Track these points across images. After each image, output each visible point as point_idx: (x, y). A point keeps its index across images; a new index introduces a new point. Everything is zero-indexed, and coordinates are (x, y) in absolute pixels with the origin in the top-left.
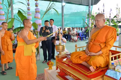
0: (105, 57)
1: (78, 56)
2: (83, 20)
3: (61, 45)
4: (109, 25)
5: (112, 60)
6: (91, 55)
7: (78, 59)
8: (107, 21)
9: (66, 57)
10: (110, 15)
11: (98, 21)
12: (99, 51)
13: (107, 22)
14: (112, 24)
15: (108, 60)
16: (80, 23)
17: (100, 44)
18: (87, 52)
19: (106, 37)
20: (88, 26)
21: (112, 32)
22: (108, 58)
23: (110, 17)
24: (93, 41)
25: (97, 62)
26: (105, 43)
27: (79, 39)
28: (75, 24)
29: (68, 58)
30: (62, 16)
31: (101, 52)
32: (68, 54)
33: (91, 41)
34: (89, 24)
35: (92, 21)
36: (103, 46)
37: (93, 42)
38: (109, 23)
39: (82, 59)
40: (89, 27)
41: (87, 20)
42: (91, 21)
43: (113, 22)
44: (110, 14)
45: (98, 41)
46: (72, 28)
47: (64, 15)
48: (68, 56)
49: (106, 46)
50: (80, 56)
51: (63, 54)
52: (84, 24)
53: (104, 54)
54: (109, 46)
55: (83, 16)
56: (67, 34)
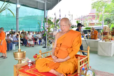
2: (39, 24)
16: (35, 27)
17: (67, 49)
26: (72, 47)
28: (29, 28)
30: (17, 19)
37: (59, 47)
40: (46, 31)
47: (19, 18)
49: (72, 50)
52: (39, 28)
56: (23, 38)
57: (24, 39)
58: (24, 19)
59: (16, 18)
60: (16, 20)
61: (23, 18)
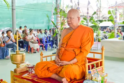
0: (81, 66)
1: (46, 67)
2: (48, 16)
3: (19, 54)
4: (87, 25)
5: (89, 69)
6: (63, 64)
7: (46, 70)
8: (84, 19)
9: (27, 72)
10: (88, 10)
11: (71, 18)
12: (73, 59)
13: (84, 21)
14: (90, 24)
15: (84, 70)
17: (73, 50)
18: (57, 61)
19: (82, 40)
20: (56, 26)
21: (89, 34)
22: (84, 68)
23: (88, 13)
24: (65, 45)
25: (71, 71)
26: (80, 48)
27: (41, 48)
28: (34, 24)
29: (29, 72)
30: (13, 9)
31: (75, 60)
32: (29, 66)
33: (62, 47)
34: (57, 23)
35: (62, 19)
36: (77, 52)
37: (65, 47)
38: (87, 22)
39: (51, 71)
40: (57, 28)
41: (53, 16)
42: (59, 19)
43: (92, 21)
44: (88, 8)
45: (71, 46)
46: (30, 29)
47: (16, 8)
48: (30, 69)
49: (81, 51)
50: (49, 66)
51: (22, 67)
52: (49, 23)
53: (79, 62)
54: (85, 52)
55: (48, 11)
56: (22, 40)
57: (25, 41)
58: (25, 9)
59: (11, 8)
60: (11, 12)
61: (23, 8)
